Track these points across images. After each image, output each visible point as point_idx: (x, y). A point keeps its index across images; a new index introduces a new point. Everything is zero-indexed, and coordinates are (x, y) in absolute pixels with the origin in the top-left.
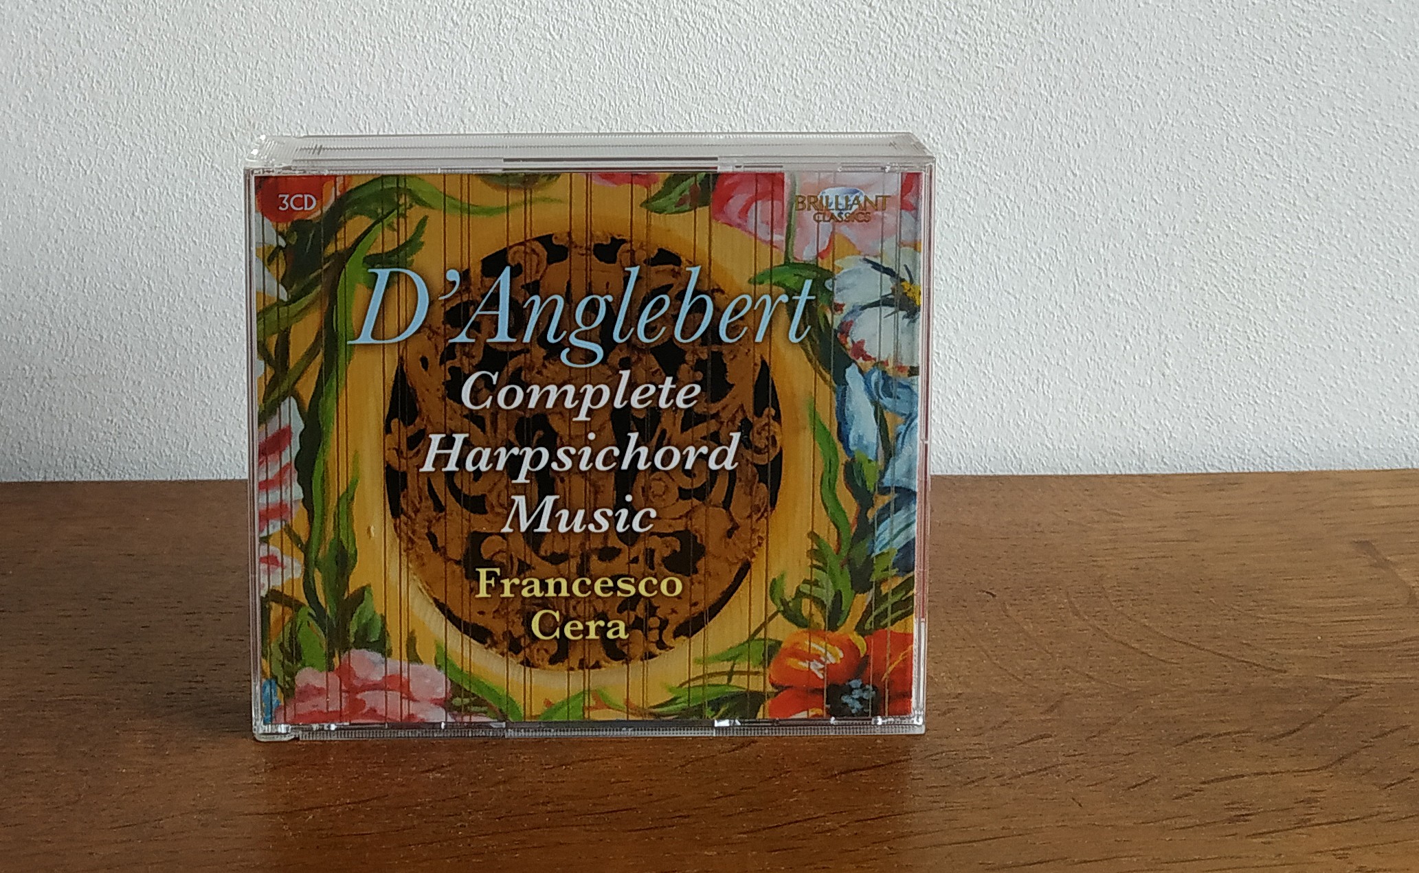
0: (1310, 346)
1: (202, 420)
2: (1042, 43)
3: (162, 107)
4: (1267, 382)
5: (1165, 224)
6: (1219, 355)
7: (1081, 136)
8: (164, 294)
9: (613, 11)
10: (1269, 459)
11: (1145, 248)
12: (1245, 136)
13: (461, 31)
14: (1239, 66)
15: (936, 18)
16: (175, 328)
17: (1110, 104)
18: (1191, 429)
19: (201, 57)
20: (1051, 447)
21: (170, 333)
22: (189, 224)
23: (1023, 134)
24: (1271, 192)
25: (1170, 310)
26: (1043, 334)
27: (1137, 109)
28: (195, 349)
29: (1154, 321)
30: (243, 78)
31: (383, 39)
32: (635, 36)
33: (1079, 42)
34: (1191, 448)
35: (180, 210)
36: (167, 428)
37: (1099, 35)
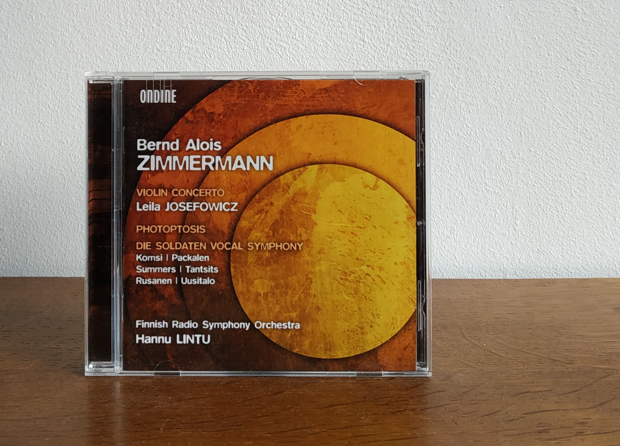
0: (590, 215)
1: (34, 248)
2: (450, 60)
3: (15, 91)
4: (568, 234)
5: (514, 151)
6: (543, 220)
7: (471, 107)
8: (16, 185)
9: (236, 44)
10: (570, 274)
11: (504, 164)
12: (554, 107)
13: (162, 54)
14: (550, 71)
15: (396, 47)
16: (21, 202)
17: (485, 90)
18: (530, 258)
19: (33, 66)
20: (459, 266)
21: (18, 205)
22: (28, 150)
23: (441, 106)
24: (568, 136)
25: (518, 196)
26: (453, 208)
27: (499, 92)
28: (31, 212)
29: (510, 202)
30: (54, 77)
31: (123, 58)
32: (247, 57)
33: (469, 59)
34: (530, 268)
35: (23, 143)
36: (17, 252)
37: (479, 56)
